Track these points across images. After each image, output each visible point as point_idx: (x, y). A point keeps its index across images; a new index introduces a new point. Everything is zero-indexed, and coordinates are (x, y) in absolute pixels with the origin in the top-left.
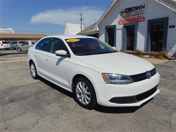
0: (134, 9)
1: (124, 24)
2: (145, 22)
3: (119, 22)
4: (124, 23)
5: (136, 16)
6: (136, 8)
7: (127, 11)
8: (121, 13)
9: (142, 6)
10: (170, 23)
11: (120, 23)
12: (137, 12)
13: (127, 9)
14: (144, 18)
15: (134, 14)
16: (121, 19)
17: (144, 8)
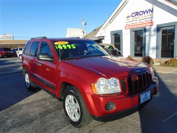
0: (141, 13)
1: (131, 29)
2: (154, 26)
3: (125, 27)
4: (131, 27)
5: (144, 20)
6: (144, 12)
7: (133, 15)
8: (127, 17)
9: (150, 10)
11: (127, 28)
12: (145, 16)
13: (133, 13)
14: (152, 23)
15: (141, 18)
16: (128, 23)
17: (152, 12)
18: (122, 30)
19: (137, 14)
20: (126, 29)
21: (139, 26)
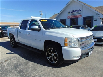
0: (75, 11)
2: (82, 17)
4: (71, 18)
5: (77, 15)
6: (77, 11)
7: (72, 12)
8: (69, 13)
10: (94, 18)
12: (78, 13)
14: (81, 16)
15: (75, 13)
16: (69, 16)
17: (81, 11)
18: (66, 19)
19: (74, 11)
20: (68, 18)
21: (75, 17)
